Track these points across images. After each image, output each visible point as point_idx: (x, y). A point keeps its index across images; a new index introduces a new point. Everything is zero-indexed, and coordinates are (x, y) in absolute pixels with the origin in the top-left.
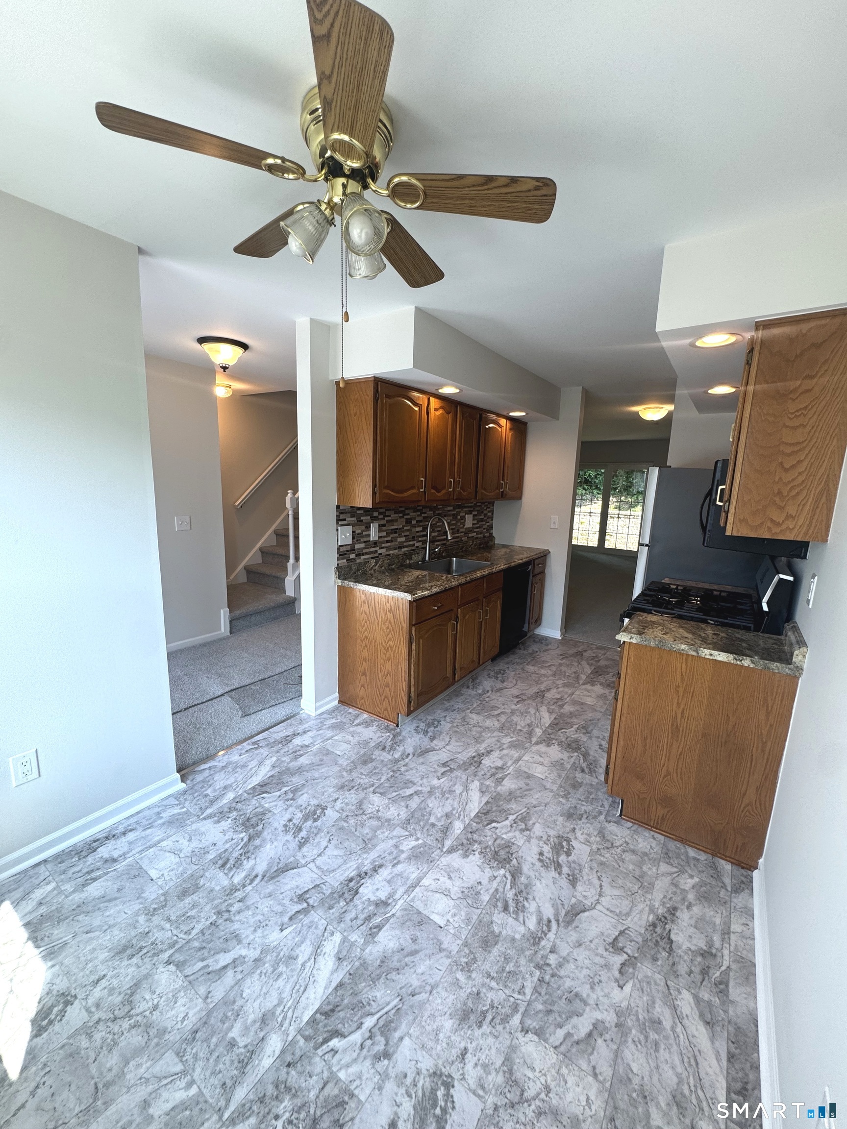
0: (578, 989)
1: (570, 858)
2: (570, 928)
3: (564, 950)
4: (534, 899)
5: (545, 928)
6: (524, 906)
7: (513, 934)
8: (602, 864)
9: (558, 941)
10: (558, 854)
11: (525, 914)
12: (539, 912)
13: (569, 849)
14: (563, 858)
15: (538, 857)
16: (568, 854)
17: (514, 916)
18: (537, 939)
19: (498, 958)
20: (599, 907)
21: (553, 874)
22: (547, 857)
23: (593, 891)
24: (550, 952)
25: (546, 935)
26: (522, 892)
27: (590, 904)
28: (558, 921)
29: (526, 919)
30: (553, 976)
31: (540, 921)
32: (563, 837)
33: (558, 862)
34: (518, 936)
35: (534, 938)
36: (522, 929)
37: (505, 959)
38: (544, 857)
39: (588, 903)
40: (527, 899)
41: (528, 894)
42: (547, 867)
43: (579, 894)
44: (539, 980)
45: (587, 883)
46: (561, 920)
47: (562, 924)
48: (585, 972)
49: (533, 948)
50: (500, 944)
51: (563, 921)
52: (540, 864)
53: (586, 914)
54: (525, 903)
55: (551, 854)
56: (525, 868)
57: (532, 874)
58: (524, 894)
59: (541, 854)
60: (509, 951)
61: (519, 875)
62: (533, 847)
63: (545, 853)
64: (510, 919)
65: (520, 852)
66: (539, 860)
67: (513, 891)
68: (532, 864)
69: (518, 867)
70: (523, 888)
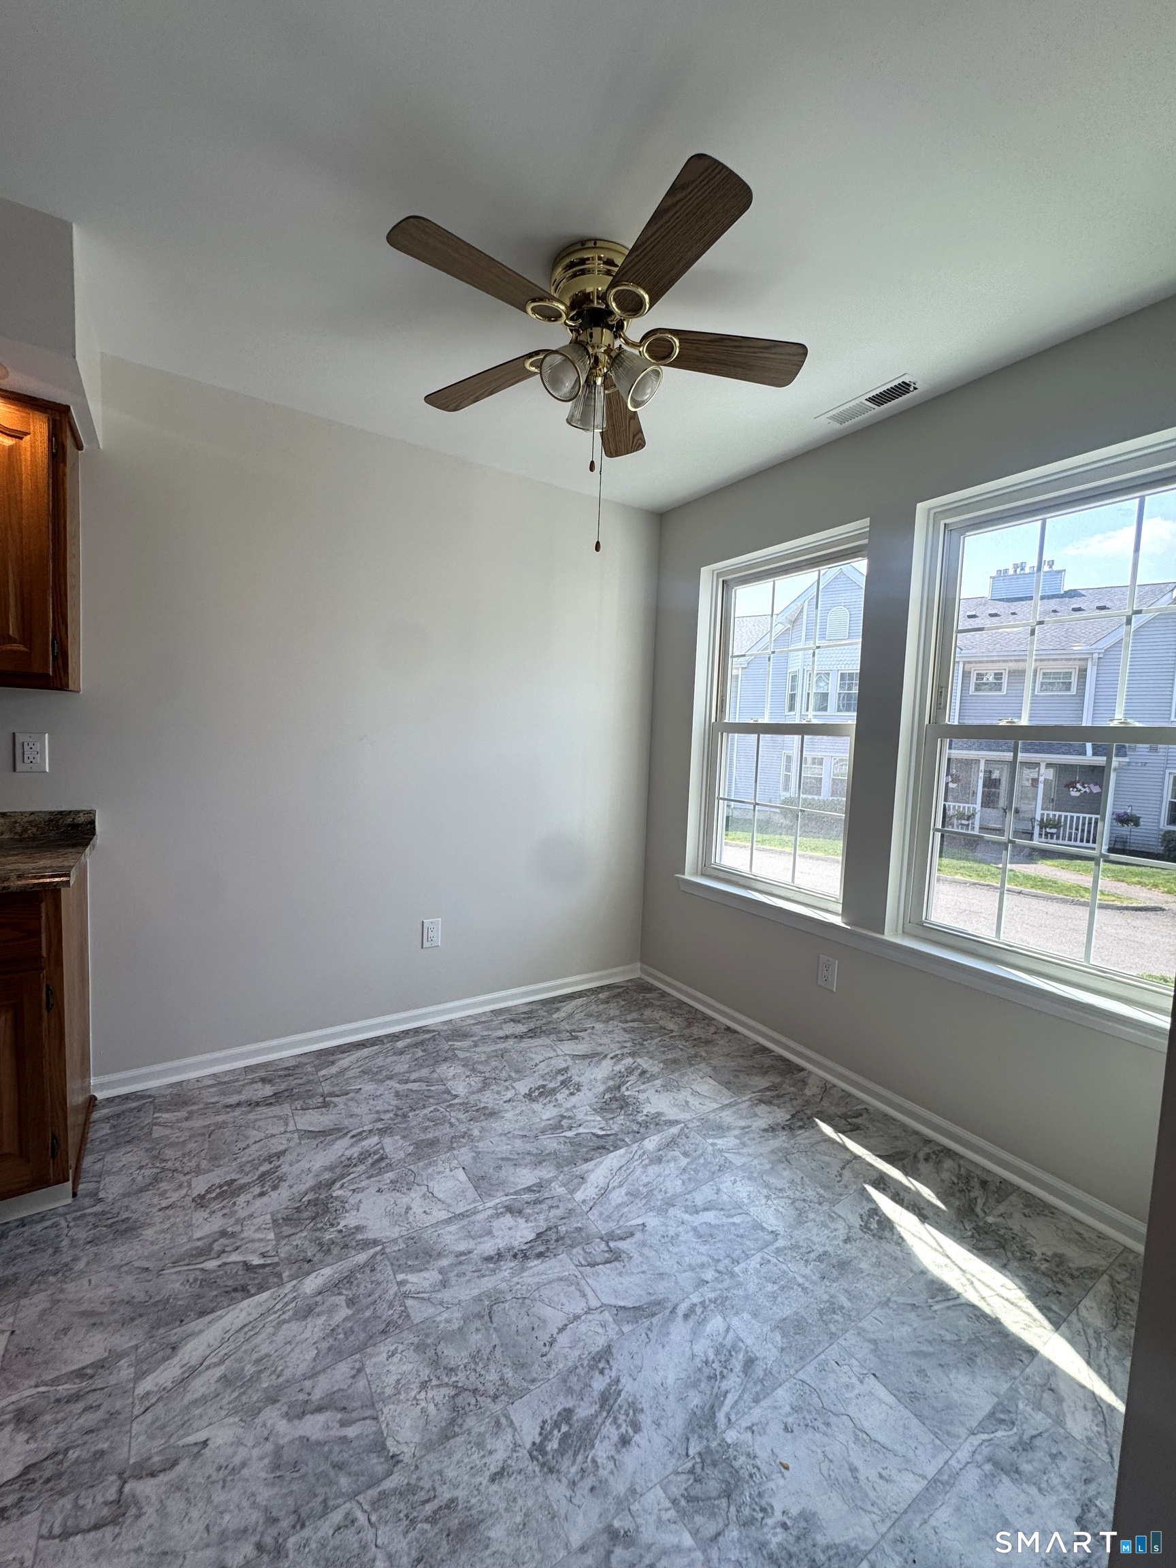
0: (695, 1240)
1: (570, 1405)
2: (661, 1297)
3: (686, 1279)
4: (693, 1356)
5: (699, 1310)
6: (717, 1353)
7: (753, 1321)
8: (519, 1365)
9: (691, 1289)
10: (588, 1424)
11: (720, 1340)
12: (695, 1334)
13: (557, 1425)
14: (584, 1411)
15: (637, 1438)
16: (567, 1414)
17: (741, 1344)
18: (718, 1302)
19: (786, 1302)
20: (594, 1303)
21: (628, 1385)
22: (619, 1427)
23: (583, 1328)
24: (707, 1282)
25: (703, 1303)
26: (709, 1378)
27: (606, 1312)
28: (673, 1311)
29: (723, 1334)
30: (719, 1260)
31: (702, 1322)
32: (543, 1465)
33: (601, 1407)
34: (746, 1316)
35: (722, 1304)
36: (735, 1322)
37: (775, 1298)
38: (623, 1430)
39: (607, 1316)
40: (706, 1362)
41: (700, 1370)
42: (632, 1405)
43: (610, 1332)
44: (738, 1263)
45: (581, 1344)
46: (668, 1311)
47: (670, 1305)
48: (675, 1249)
49: (729, 1295)
50: (778, 1317)
51: (665, 1308)
52: (641, 1417)
53: (622, 1304)
54: (711, 1356)
55: (604, 1431)
56: (677, 1423)
57: (671, 1405)
58: (707, 1371)
59: (625, 1441)
60: (767, 1304)
61: (698, 1412)
62: (630, 1470)
63: (615, 1438)
64: (749, 1342)
65: (670, 1470)
66: (637, 1428)
67: (725, 1385)
68: (659, 1425)
69: (693, 1431)
70: (703, 1385)
